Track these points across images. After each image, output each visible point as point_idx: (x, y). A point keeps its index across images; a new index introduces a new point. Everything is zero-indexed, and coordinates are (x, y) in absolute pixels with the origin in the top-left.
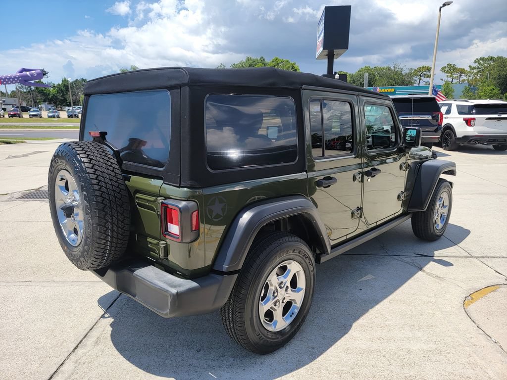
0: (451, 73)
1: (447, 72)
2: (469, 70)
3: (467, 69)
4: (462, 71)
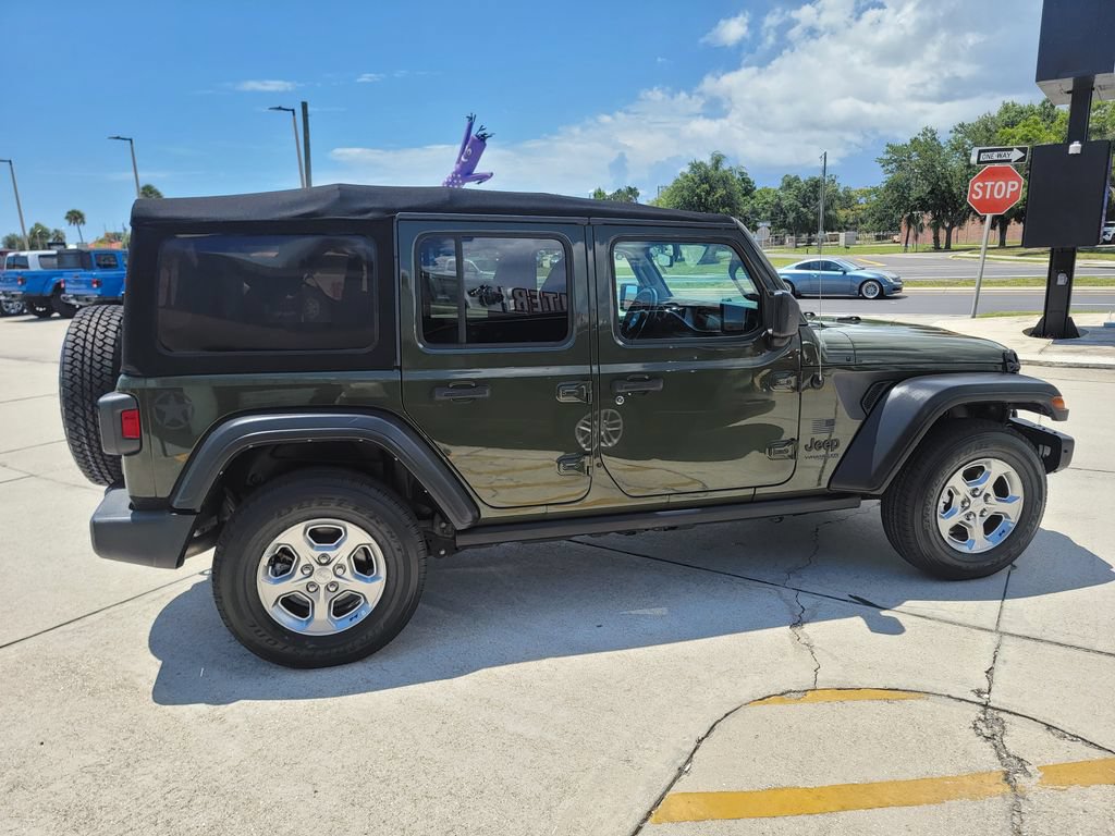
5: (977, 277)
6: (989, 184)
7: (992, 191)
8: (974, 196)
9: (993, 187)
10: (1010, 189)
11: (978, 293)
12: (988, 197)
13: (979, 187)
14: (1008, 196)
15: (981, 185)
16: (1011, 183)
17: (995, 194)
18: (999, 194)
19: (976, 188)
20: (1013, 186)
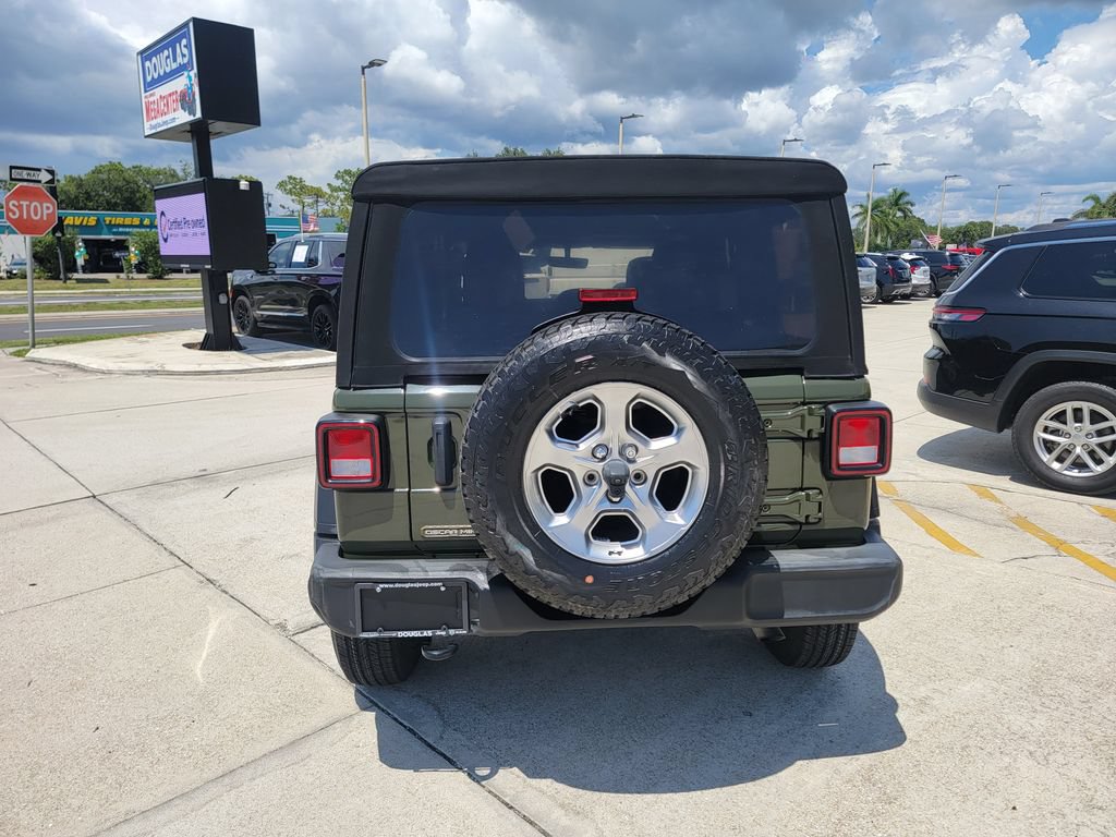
0: (299, 195)
1: (290, 192)
2: (328, 191)
3: (326, 190)
4: (318, 194)
5: (28, 303)
6: (25, 203)
7: (28, 212)
8: (10, 214)
9: (28, 207)
10: (45, 212)
11: (33, 320)
12: (25, 217)
13: (14, 205)
14: (45, 218)
15: (17, 204)
16: (45, 205)
17: (32, 214)
18: (36, 215)
19: (12, 208)
20: (48, 208)
